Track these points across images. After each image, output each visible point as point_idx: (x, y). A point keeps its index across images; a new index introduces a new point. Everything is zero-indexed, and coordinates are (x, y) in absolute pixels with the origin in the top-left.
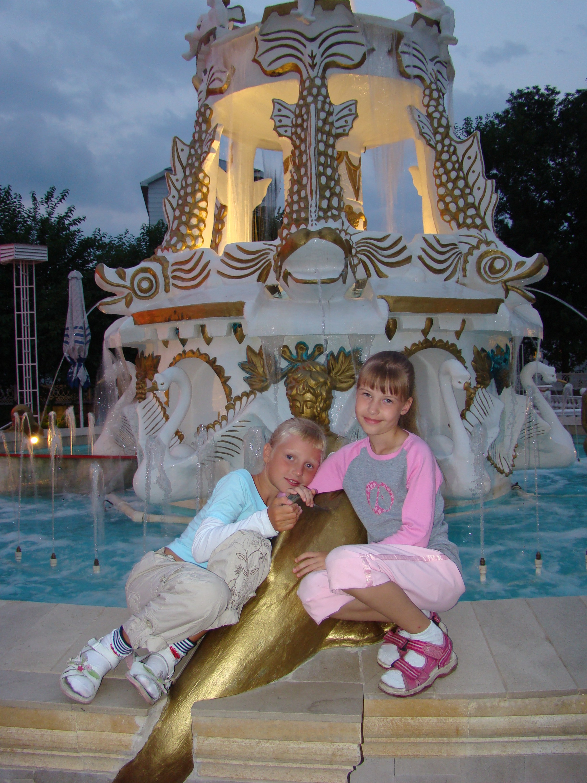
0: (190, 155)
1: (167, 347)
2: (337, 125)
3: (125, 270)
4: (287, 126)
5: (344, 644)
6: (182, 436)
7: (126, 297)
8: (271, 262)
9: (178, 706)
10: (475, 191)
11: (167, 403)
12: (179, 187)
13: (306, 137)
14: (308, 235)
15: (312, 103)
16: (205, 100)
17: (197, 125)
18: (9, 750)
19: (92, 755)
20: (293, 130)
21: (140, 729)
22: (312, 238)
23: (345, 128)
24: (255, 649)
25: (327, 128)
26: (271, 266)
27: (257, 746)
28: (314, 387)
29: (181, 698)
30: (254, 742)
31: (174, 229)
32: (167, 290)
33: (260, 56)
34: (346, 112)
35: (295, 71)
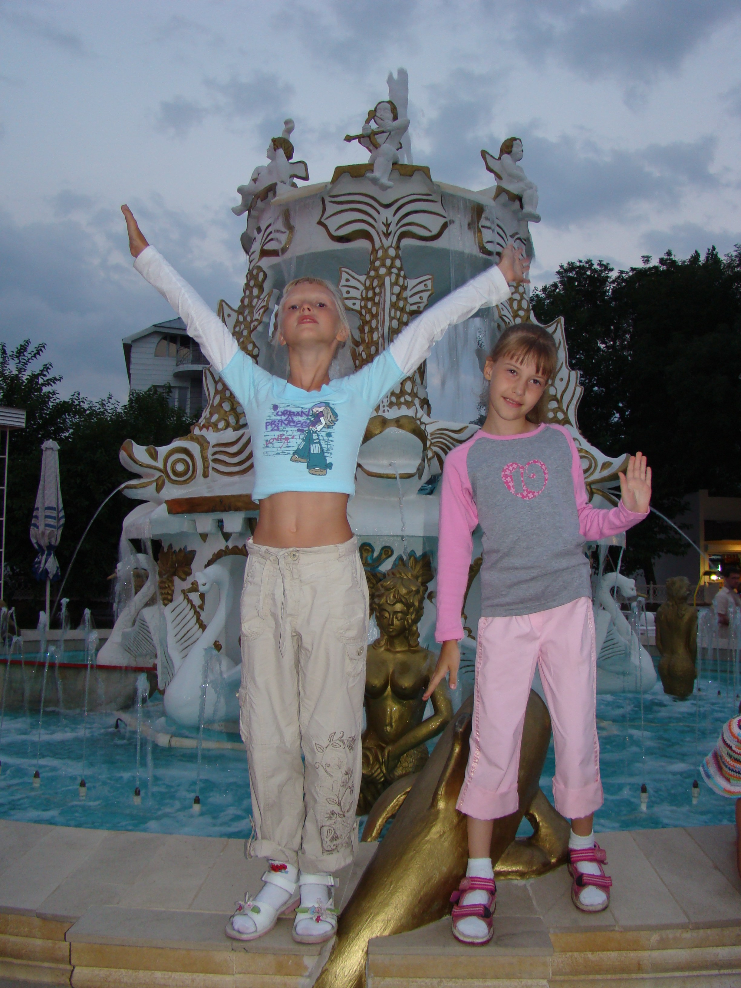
0: (238, 323)
1: (205, 541)
2: (411, 301)
3: (158, 449)
4: (356, 299)
5: (509, 877)
6: (220, 646)
7: (157, 481)
9: (349, 944)
10: (557, 381)
11: (202, 607)
13: (377, 312)
14: (384, 423)
15: (386, 273)
16: (257, 262)
17: (246, 289)
20: (363, 304)
21: (310, 970)
22: (388, 427)
23: (420, 305)
24: (429, 881)
28: (407, 597)
30: (435, 981)
31: (215, 404)
32: (205, 475)
33: (327, 218)
34: (421, 287)
35: (367, 239)
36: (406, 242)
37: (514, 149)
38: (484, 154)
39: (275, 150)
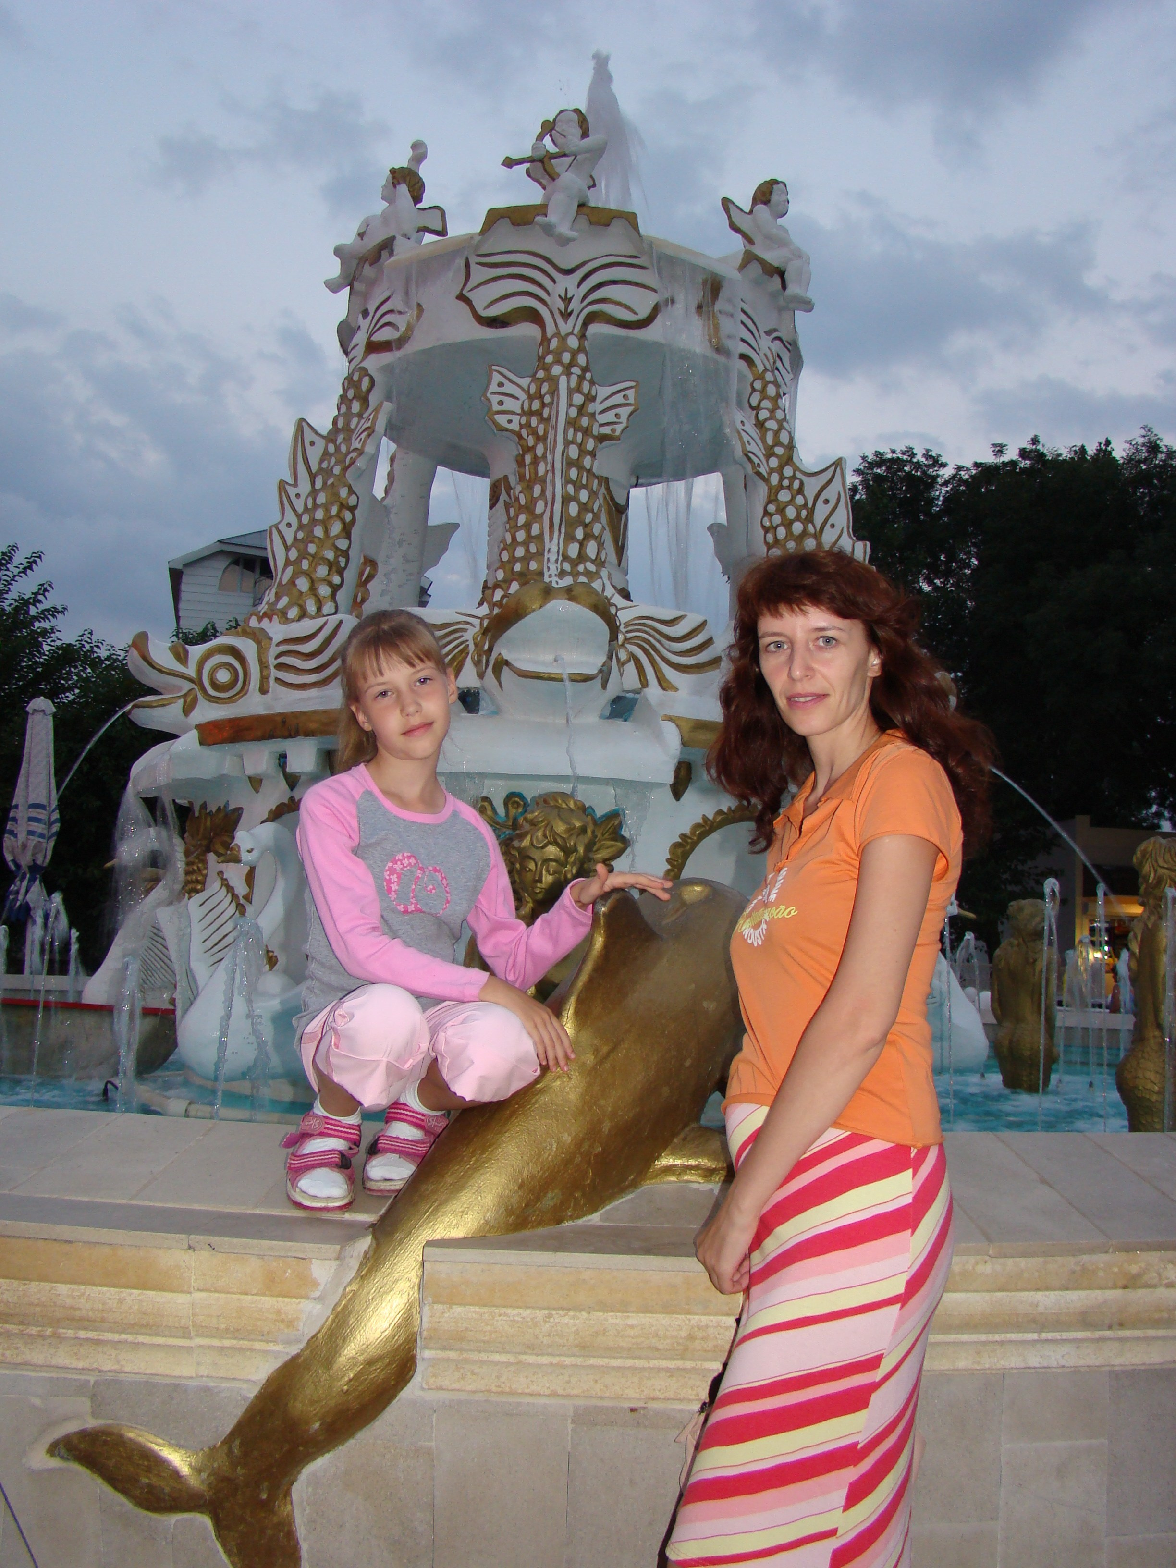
0: (326, 455)
1: (257, 792)
2: (602, 419)
3: (189, 646)
4: (513, 413)
5: (686, 1178)
6: (274, 959)
7: (185, 696)
8: (468, 646)
9: (394, 1250)
11: (248, 898)
12: (300, 509)
13: (546, 433)
14: (548, 593)
15: (562, 374)
16: (361, 362)
17: (341, 403)
18: (49, 1331)
19: (216, 1342)
20: (524, 420)
21: (321, 1288)
22: (554, 599)
23: (615, 426)
24: (539, 1155)
25: (585, 421)
26: (468, 653)
27: (545, 1322)
28: (564, 836)
29: (398, 1235)
30: (540, 1314)
31: (284, 582)
32: (264, 691)
33: (472, 290)
34: (618, 399)
35: (533, 322)
36: (595, 329)
37: (775, 198)
38: (726, 203)
39: (395, 186)
